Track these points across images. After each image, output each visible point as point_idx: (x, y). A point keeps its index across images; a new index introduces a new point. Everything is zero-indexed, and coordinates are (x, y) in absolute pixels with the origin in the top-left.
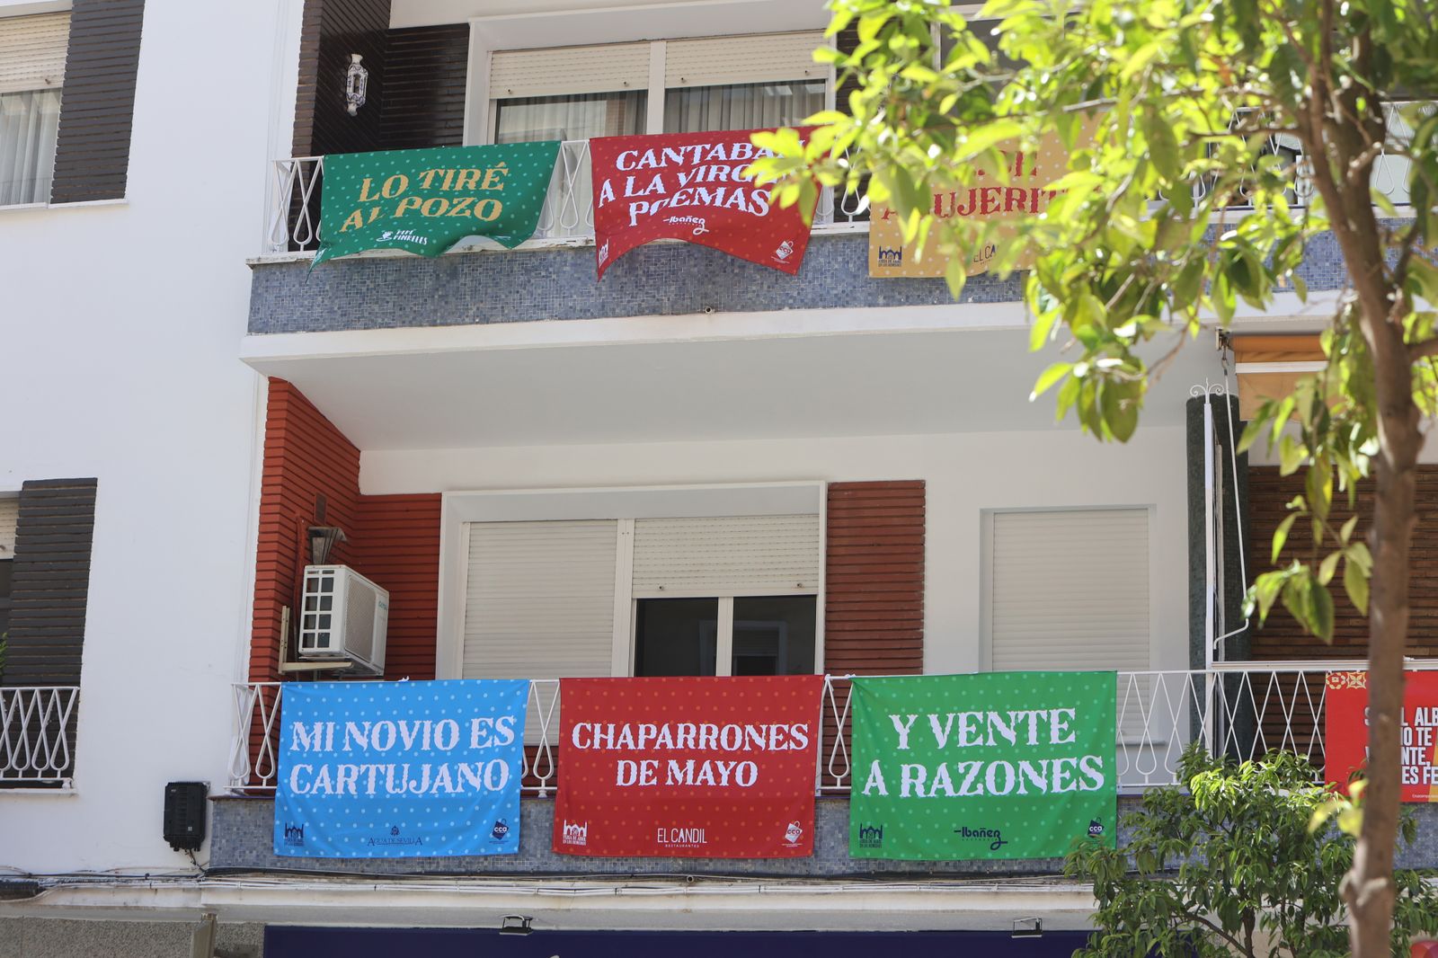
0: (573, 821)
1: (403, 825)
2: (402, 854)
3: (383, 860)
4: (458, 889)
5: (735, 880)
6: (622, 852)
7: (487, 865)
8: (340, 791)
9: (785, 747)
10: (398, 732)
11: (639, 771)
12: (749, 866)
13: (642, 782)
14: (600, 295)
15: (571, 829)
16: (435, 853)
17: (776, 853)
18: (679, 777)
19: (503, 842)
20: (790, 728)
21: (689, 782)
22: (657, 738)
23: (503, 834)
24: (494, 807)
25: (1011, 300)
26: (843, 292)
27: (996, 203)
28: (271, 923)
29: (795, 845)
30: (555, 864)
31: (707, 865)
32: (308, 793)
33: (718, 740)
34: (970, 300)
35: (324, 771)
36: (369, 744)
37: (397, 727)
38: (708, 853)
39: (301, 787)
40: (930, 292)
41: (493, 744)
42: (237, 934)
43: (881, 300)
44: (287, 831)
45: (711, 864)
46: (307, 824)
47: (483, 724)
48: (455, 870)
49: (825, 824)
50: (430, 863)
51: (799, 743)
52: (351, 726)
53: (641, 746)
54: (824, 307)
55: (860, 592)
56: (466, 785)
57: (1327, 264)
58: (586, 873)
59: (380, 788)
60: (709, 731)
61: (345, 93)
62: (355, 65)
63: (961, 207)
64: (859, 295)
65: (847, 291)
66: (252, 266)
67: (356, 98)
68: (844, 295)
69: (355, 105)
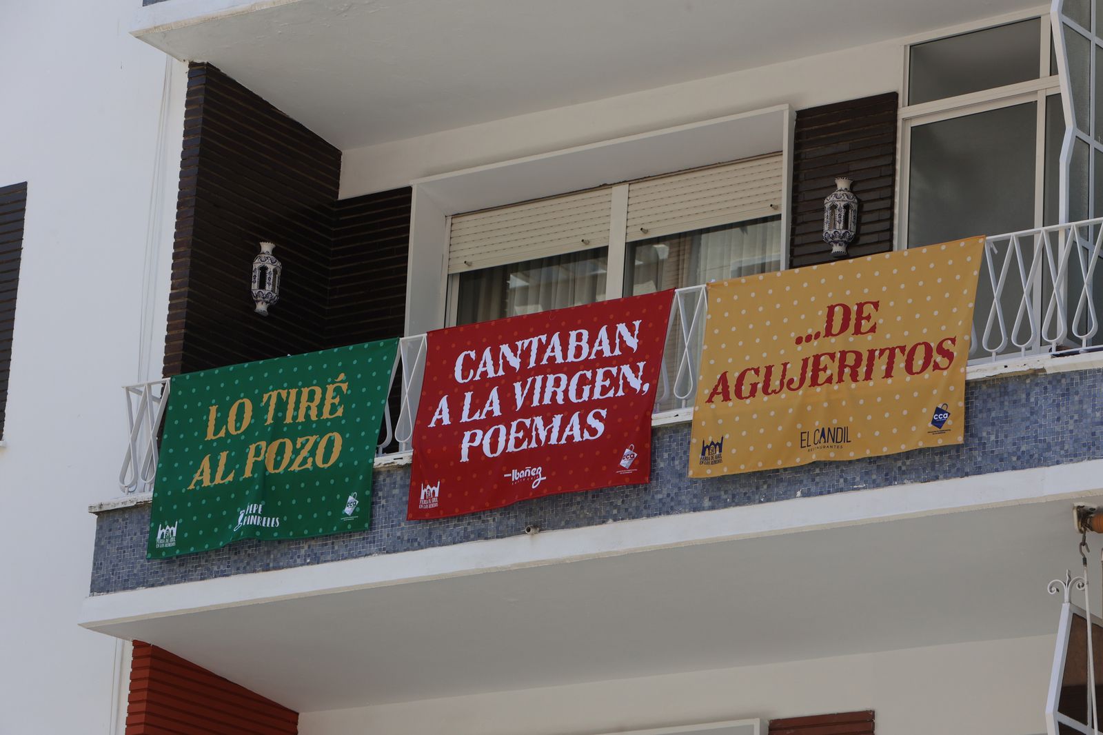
25: (841, 490)
26: (668, 495)
27: (829, 372)
34: (799, 493)
40: (757, 488)
43: (707, 503)
54: (648, 516)
61: (250, 292)
62: (263, 255)
63: (791, 381)
64: (684, 497)
65: (673, 495)
66: (97, 513)
67: (264, 295)
68: (669, 499)
69: (264, 303)
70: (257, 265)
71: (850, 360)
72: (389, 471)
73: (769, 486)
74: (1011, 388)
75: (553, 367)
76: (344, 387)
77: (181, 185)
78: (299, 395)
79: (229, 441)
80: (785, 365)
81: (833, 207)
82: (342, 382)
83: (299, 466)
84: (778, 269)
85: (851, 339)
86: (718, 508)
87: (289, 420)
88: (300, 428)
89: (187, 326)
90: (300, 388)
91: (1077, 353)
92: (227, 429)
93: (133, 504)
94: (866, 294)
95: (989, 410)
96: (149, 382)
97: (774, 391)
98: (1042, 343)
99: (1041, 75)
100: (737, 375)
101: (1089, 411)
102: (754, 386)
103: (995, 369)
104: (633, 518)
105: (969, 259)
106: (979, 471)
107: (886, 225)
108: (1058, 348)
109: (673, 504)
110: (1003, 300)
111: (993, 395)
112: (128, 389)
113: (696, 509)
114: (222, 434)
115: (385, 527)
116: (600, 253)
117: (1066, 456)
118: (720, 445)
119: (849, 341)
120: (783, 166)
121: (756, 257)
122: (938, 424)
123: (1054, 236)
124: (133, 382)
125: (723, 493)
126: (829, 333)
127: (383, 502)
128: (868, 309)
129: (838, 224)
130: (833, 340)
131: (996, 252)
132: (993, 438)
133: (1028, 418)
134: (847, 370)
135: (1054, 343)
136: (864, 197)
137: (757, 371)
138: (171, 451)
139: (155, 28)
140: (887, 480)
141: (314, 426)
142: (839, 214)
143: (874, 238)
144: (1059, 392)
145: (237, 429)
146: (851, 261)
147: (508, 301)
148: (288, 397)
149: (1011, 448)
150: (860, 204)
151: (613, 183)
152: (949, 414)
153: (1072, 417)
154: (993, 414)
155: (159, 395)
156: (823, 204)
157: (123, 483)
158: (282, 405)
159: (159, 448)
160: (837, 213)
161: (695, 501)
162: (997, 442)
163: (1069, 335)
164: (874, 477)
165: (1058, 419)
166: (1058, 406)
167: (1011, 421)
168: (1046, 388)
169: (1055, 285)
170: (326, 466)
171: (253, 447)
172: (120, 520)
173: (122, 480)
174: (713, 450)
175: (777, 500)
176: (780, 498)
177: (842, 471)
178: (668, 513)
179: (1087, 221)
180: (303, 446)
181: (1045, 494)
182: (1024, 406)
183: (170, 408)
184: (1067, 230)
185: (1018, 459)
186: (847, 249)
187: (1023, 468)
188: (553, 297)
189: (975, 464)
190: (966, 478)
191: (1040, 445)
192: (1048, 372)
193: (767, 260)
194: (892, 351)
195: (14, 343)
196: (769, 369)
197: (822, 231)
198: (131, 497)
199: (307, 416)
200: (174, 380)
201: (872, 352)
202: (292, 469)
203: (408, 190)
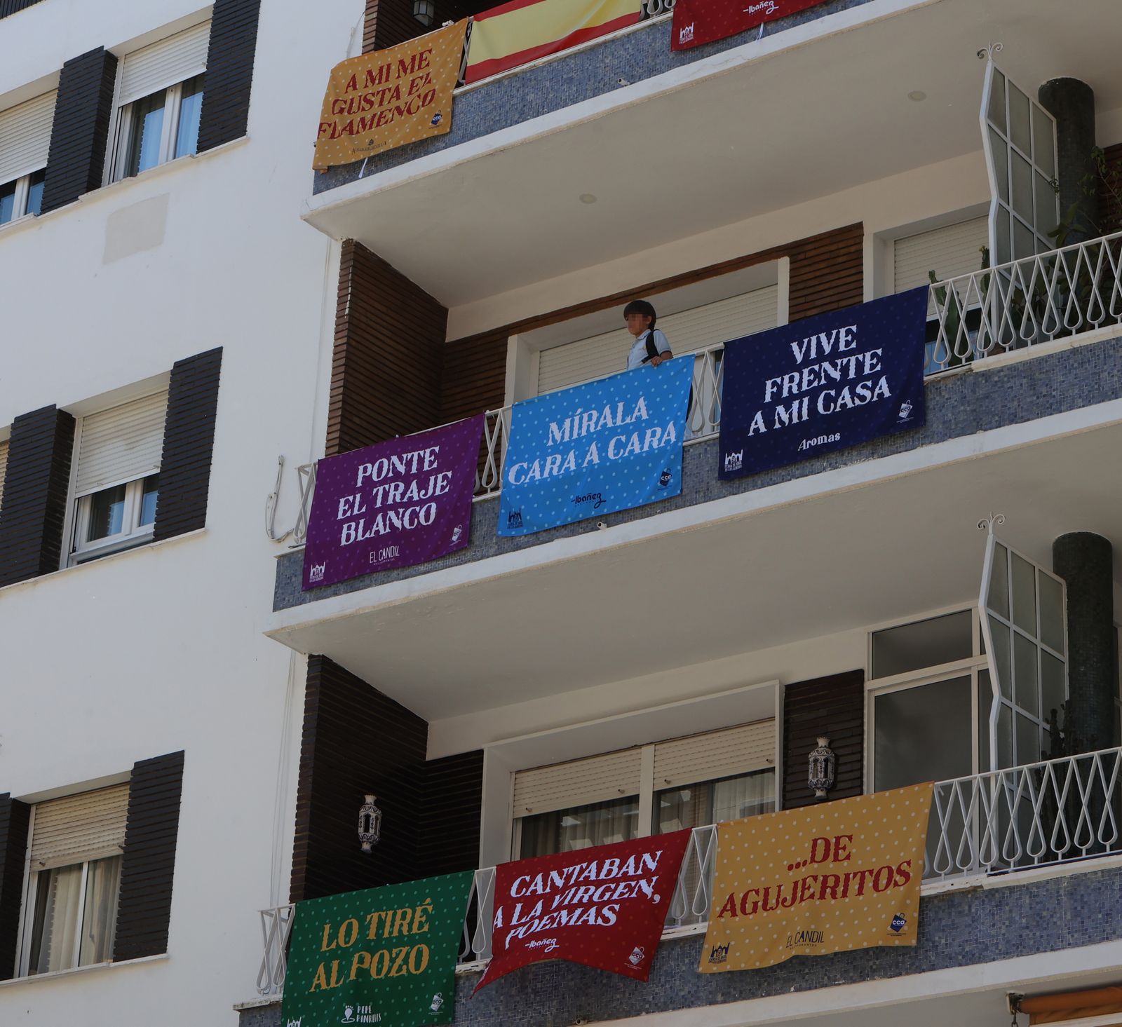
14: (498, 1015)
25: (826, 986)
26: (689, 992)
27: (812, 890)
34: (792, 989)
40: (760, 985)
43: (719, 998)
54: (674, 1009)
57: (1100, 916)
61: (357, 834)
62: (367, 806)
63: (785, 900)
64: (701, 994)
65: (693, 992)
66: (239, 1011)
67: (368, 837)
68: (690, 996)
69: (369, 844)
70: (362, 813)
71: (831, 882)
72: (467, 976)
73: (769, 984)
74: (956, 901)
75: (587, 881)
76: (430, 908)
77: (303, 751)
78: (394, 915)
79: (339, 952)
80: (780, 887)
81: (816, 761)
82: (428, 904)
83: (397, 973)
84: (774, 811)
85: (831, 866)
86: (729, 1002)
87: (386, 935)
88: (394, 941)
89: (308, 862)
90: (395, 910)
91: (1007, 873)
92: (337, 942)
93: (267, 1004)
94: (842, 829)
95: (940, 919)
96: (280, 906)
97: (772, 908)
98: (980, 865)
99: (973, 655)
100: (741, 895)
101: (1017, 918)
102: (755, 904)
103: (944, 886)
104: (662, 1011)
105: (922, 800)
106: (933, 968)
107: (857, 774)
108: (992, 869)
109: (693, 999)
110: (949, 832)
111: (943, 908)
112: (262, 913)
113: (711, 1003)
114: (333, 946)
115: (465, 1020)
116: (634, 800)
117: (1000, 954)
118: (727, 949)
119: (831, 867)
120: (776, 728)
121: (757, 799)
122: (896, 928)
123: (987, 781)
124: (267, 907)
125: (732, 990)
126: (813, 860)
127: (464, 1001)
128: (844, 841)
129: (819, 774)
130: (816, 865)
131: (943, 794)
132: (943, 941)
133: (970, 925)
134: (828, 890)
135: (989, 864)
136: (840, 752)
137: (757, 892)
138: (296, 961)
139: (282, 628)
140: (861, 976)
141: (406, 939)
142: (821, 766)
143: (849, 785)
144: (993, 903)
145: (346, 943)
146: (830, 803)
147: (560, 838)
148: (386, 917)
149: (958, 949)
150: (837, 757)
151: (642, 744)
152: (905, 922)
153: (1004, 923)
154: (943, 923)
155: (286, 917)
156: (808, 759)
157: (260, 987)
158: (381, 924)
159: (287, 959)
160: (819, 765)
161: (710, 996)
162: (946, 944)
163: (1001, 858)
164: (851, 974)
165: (994, 925)
166: (993, 914)
167: (957, 928)
168: (983, 901)
169: (989, 820)
170: (418, 972)
171: (356, 956)
172: (258, 1016)
173: (259, 985)
174: (720, 953)
175: (775, 995)
176: (777, 993)
177: (826, 970)
178: (689, 1007)
179: (1012, 768)
180: (397, 955)
181: (984, 985)
182: (967, 915)
183: (295, 927)
184: (997, 776)
185: (963, 958)
186: (827, 793)
187: (967, 964)
188: (596, 835)
189: (930, 962)
190: (923, 974)
191: (980, 946)
192: (985, 888)
193: (764, 802)
194: (863, 873)
195: (175, 876)
196: (767, 890)
197: (807, 780)
198: (266, 997)
199: (400, 931)
200: (298, 905)
201: (847, 875)
202: (391, 975)
203: (481, 752)
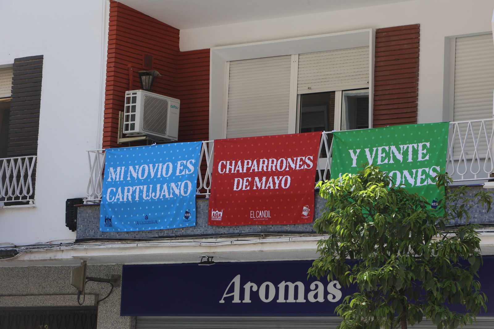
0: (216, 209)
1: (150, 214)
2: (150, 228)
3: (143, 232)
4: (172, 244)
5: (282, 235)
6: (236, 223)
7: (183, 232)
8: (125, 200)
9: (302, 168)
10: (149, 170)
11: (243, 183)
12: (288, 228)
13: (244, 189)
15: (215, 213)
16: (162, 228)
17: (299, 221)
18: (259, 185)
19: (188, 221)
20: (305, 158)
21: (263, 188)
22: (251, 167)
23: (188, 217)
24: (185, 204)
28: (126, 264)
29: (307, 217)
30: (210, 231)
31: (271, 228)
32: (113, 201)
33: (276, 166)
35: (120, 189)
36: (138, 176)
37: (149, 167)
38: (271, 222)
39: (110, 199)
41: (185, 173)
42: (113, 270)
44: (106, 220)
45: (273, 228)
46: (113, 216)
47: (182, 163)
48: (171, 235)
49: (320, 206)
50: (161, 232)
51: (308, 166)
52: (131, 168)
53: (245, 171)
55: (389, 84)
56: (174, 193)
58: (222, 234)
59: (141, 197)
60: (273, 162)
